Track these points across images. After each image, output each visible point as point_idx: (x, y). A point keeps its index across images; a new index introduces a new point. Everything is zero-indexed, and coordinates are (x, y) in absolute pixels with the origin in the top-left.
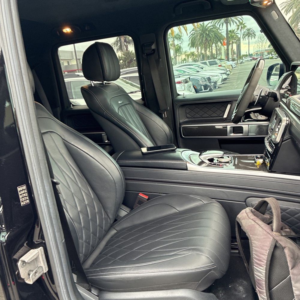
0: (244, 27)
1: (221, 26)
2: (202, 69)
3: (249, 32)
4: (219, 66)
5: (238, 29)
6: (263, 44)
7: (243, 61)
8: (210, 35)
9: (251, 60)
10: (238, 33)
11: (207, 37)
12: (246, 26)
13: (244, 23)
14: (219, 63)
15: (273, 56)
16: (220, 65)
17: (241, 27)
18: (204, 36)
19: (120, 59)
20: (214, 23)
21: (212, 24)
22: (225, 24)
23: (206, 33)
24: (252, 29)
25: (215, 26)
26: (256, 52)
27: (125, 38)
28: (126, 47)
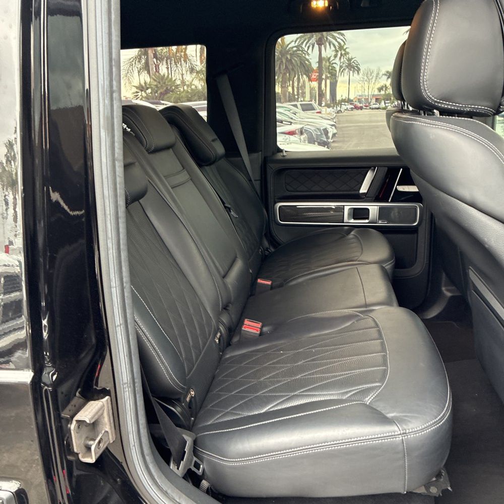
0: (345, 54)
1: (311, 48)
2: (295, 114)
3: (351, 63)
4: (317, 113)
5: (336, 56)
6: (370, 85)
7: (342, 110)
8: (293, 61)
9: (352, 108)
10: (335, 63)
11: (287, 64)
12: (348, 53)
13: (346, 48)
14: (317, 108)
15: (387, 105)
16: (318, 111)
17: (341, 53)
18: (282, 62)
19: (148, 86)
20: (299, 42)
21: (296, 44)
22: (317, 46)
23: (287, 58)
24: (355, 59)
25: (302, 47)
26: (358, 97)
27: (155, 51)
28: (155, 67)
